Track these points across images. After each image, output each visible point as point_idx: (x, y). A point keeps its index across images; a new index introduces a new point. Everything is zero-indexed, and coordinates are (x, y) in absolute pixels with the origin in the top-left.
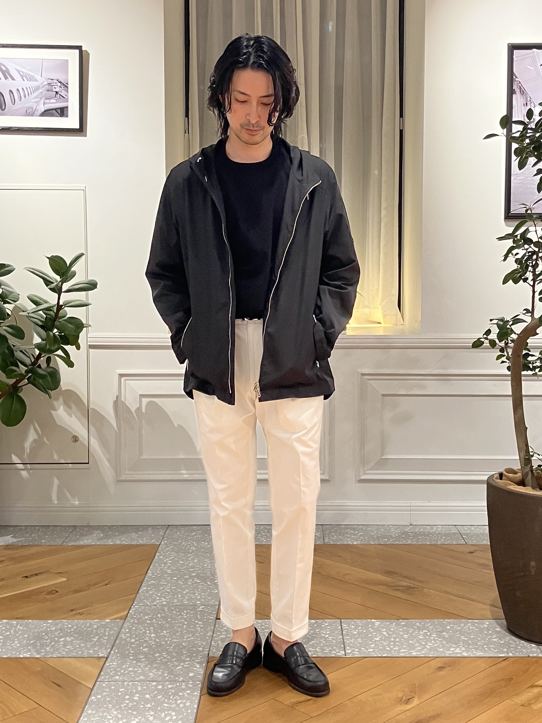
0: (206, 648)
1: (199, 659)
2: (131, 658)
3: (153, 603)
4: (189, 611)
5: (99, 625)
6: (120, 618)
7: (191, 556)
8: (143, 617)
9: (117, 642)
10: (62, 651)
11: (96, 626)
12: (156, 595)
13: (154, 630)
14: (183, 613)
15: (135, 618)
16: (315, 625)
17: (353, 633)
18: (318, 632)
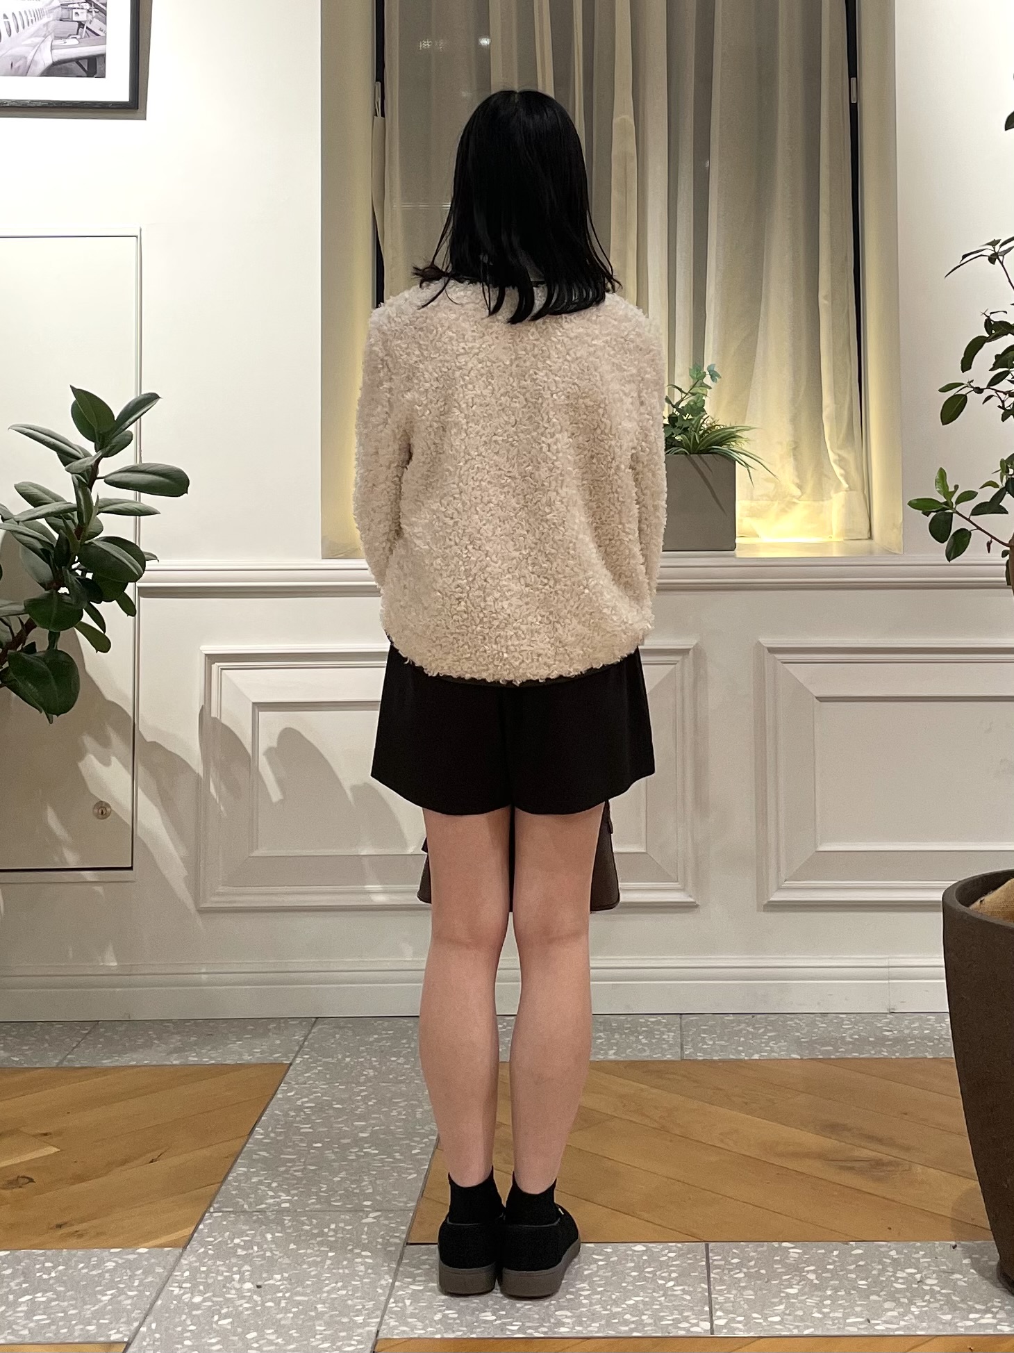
0: (372, 1318)
1: (352, 1345)
2: (187, 1343)
3: (257, 1205)
4: (342, 1225)
5: (120, 1261)
6: (172, 1245)
7: (363, 1091)
8: (229, 1242)
9: (159, 1302)
10: (20, 1328)
11: (114, 1264)
12: (269, 1186)
13: (252, 1273)
14: (326, 1230)
15: (210, 1243)
16: (645, 1258)
17: (736, 1276)
18: (650, 1275)
